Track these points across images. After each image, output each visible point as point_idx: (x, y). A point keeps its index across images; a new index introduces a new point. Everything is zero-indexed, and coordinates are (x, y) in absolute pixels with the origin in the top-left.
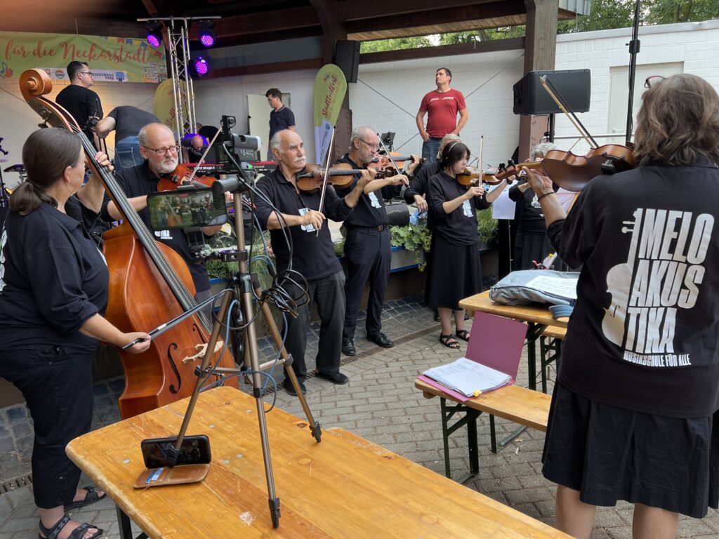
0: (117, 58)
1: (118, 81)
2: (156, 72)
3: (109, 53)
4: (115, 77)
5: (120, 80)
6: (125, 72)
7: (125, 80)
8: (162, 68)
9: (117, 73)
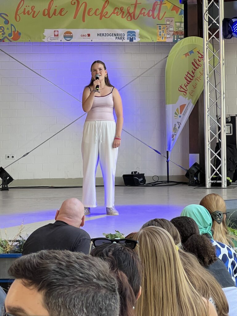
0: (130, 15)
1: (128, 41)
2: (171, 29)
3: (121, 9)
4: (126, 37)
5: (131, 40)
6: (137, 31)
7: (137, 40)
8: (178, 24)
9: (128, 32)
